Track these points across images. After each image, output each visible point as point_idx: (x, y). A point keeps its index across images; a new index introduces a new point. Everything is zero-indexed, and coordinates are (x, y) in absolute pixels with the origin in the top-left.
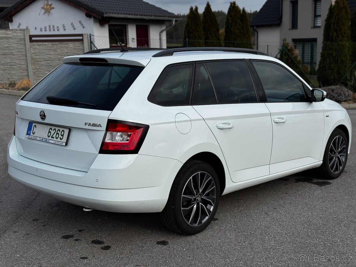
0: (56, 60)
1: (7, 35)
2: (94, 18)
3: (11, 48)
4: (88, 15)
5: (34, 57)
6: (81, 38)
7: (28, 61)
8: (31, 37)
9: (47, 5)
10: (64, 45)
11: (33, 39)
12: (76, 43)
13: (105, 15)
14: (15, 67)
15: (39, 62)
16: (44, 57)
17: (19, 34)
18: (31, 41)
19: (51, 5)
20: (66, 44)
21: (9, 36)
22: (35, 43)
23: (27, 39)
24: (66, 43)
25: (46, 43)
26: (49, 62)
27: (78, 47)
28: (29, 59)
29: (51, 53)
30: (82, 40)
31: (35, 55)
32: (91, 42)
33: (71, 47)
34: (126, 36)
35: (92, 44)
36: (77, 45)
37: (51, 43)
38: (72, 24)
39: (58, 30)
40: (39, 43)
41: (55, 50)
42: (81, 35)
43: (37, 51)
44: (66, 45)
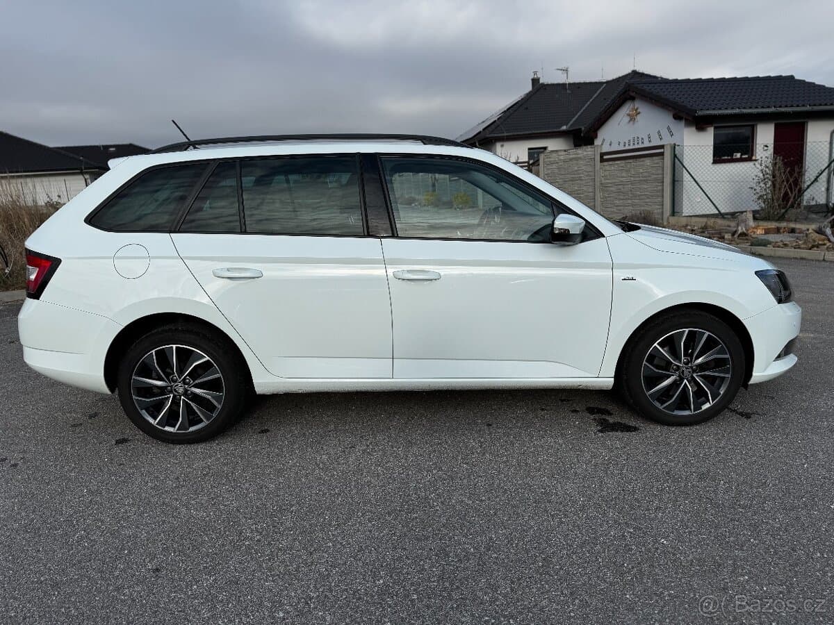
0: (628, 185)
1: (577, 156)
2: (686, 120)
3: (580, 172)
4: (677, 117)
5: (603, 182)
6: (662, 150)
7: (596, 186)
8: (602, 155)
9: (633, 109)
10: (639, 162)
11: (605, 157)
12: (654, 158)
13: (700, 113)
14: (582, 196)
15: (608, 188)
16: (614, 181)
17: (589, 153)
18: (602, 160)
19: (637, 109)
20: (643, 161)
21: (579, 156)
22: (606, 163)
23: (598, 158)
24: (642, 159)
25: (619, 162)
26: (620, 187)
27: (657, 163)
28: (598, 184)
29: (624, 174)
30: (662, 154)
31: (605, 179)
32: (675, 156)
33: (648, 164)
34: (753, 142)
35: (676, 160)
36: (656, 161)
37: (623, 162)
38: (659, 132)
39: (643, 143)
40: (611, 163)
41: (628, 171)
42: (662, 147)
43: (607, 173)
44: (642, 163)
